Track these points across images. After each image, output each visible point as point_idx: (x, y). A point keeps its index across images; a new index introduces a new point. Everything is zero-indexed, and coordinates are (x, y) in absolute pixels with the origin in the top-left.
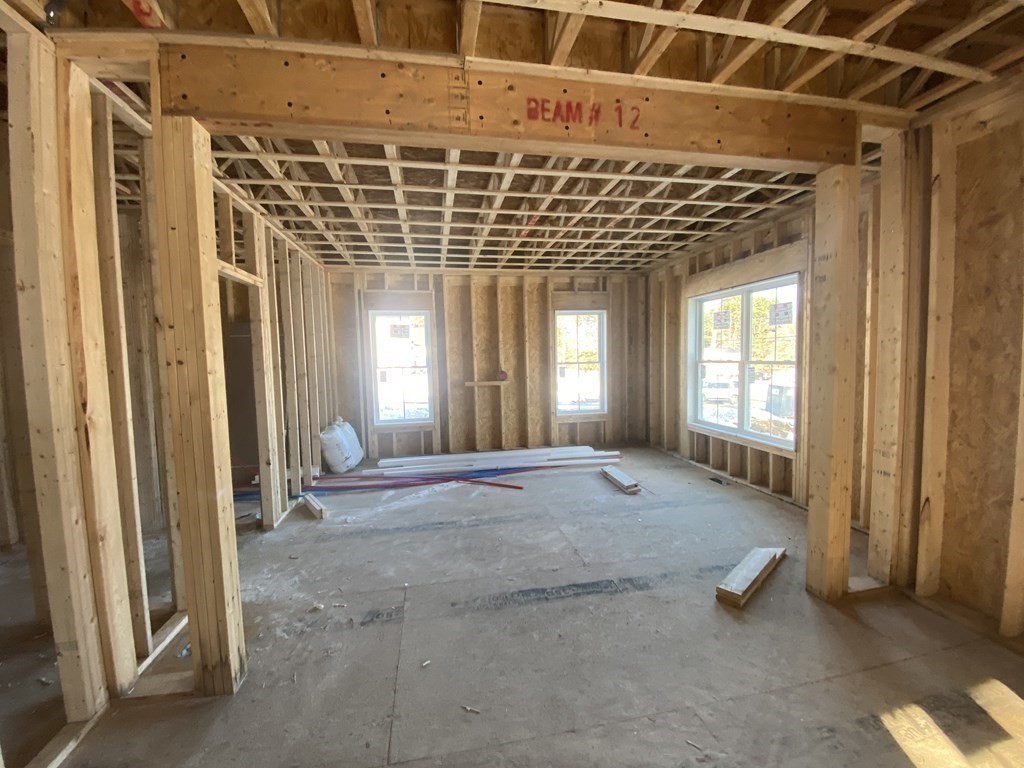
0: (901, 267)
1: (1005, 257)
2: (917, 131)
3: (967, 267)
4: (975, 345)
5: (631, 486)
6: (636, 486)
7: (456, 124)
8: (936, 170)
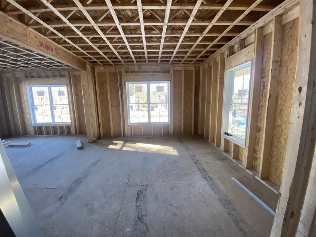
0: (92, 88)
1: (105, 89)
2: (92, 68)
3: (100, 90)
4: (103, 101)
5: (28, 144)
6: (30, 144)
7: (24, 41)
8: (96, 75)
